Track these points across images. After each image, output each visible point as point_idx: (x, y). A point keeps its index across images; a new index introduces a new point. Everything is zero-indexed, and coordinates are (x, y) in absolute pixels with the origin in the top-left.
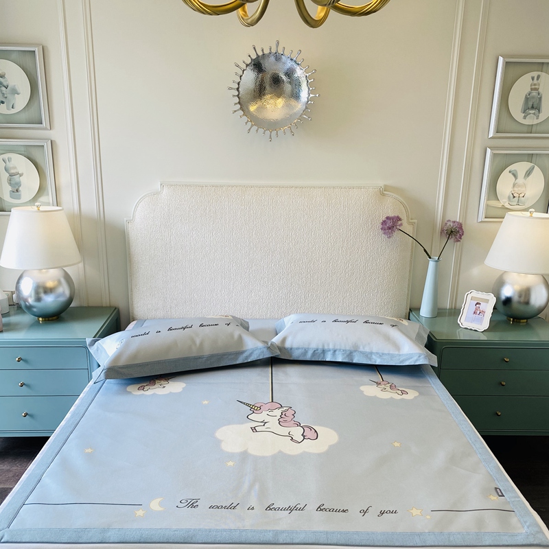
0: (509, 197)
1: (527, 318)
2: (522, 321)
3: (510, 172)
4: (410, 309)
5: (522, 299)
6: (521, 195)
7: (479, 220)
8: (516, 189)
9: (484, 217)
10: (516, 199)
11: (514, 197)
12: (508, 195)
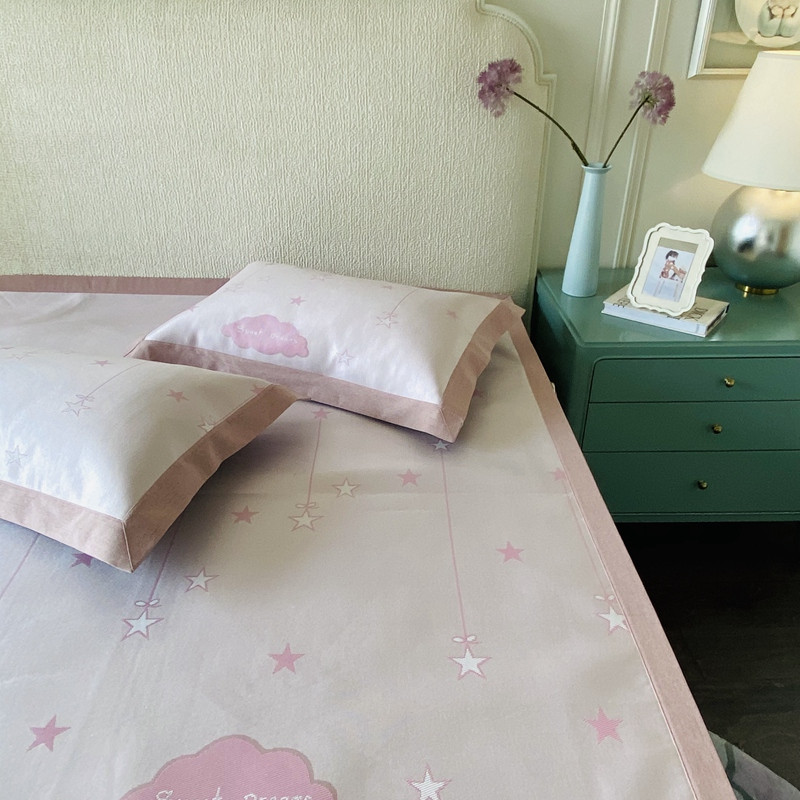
0: (761, 18)
1: (777, 286)
2: (766, 291)
4: (539, 272)
5: (773, 247)
6: (789, 12)
7: (692, 73)
9: (702, 64)
10: (776, 21)
11: (772, 16)
12: (757, 13)
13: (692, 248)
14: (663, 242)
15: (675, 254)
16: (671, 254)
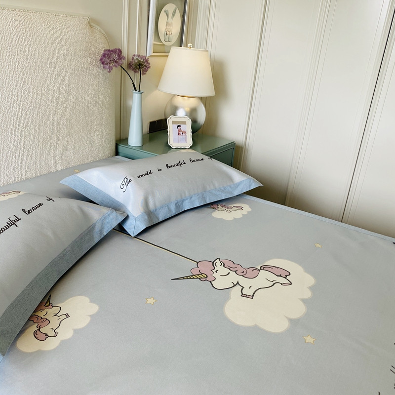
0: (164, 35)
3: (165, 12)
6: (170, 33)
7: (148, 55)
8: (168, 27)
9: (152, 52)
13: (185, 123)
14: (174, 123)
15: (180, 126)
16: (178, 126)
